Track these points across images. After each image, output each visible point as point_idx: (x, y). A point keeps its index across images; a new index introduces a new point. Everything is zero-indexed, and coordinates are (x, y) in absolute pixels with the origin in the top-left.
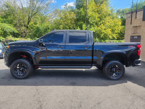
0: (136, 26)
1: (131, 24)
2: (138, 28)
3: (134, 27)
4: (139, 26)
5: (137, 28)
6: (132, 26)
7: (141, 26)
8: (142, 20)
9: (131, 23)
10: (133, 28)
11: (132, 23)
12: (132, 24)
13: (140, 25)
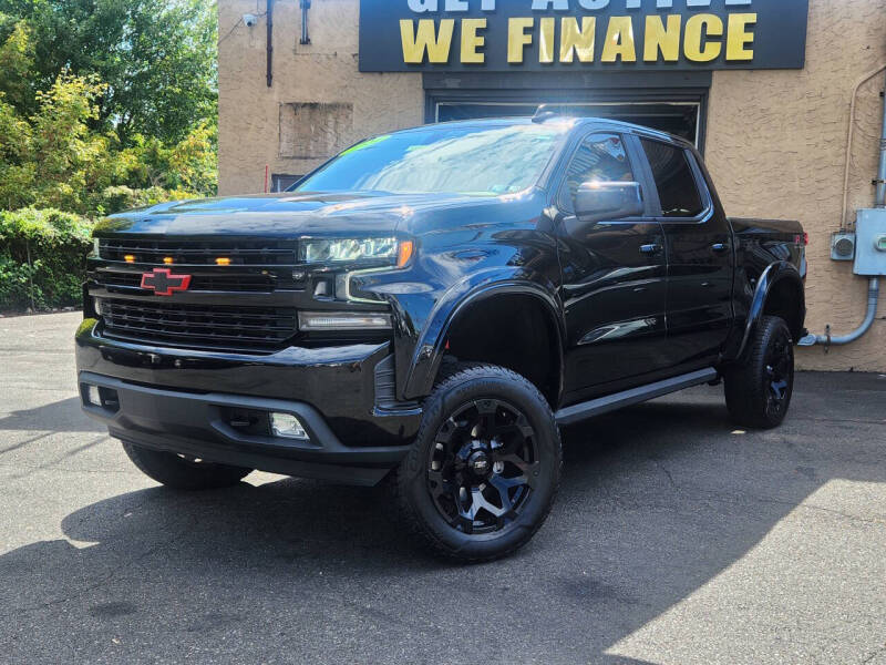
0: (313, 106)
1: (269, 85)
2: (330, 118)
3: (295, 106)
4: (333, 107)
5: (317, 115)
6: (276, 96)
7: (349, 107)
8: (355, 63)
9: (269, 77)
10: (288, 115)
11: (275, 73)
12: (275, 83)
13: (342, 100)
